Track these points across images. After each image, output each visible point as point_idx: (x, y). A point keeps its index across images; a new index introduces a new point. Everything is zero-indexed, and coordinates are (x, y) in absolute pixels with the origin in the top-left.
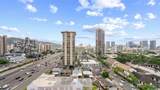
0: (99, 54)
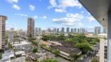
0: (31, 36)
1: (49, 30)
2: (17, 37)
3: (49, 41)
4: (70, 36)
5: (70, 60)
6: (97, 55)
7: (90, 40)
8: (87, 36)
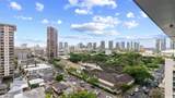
1: (81, 46)
2: (32, 58)
3: (81, 63)
4: (115, 55)
5: (115, 94)
6: (160, 86)
7: (148, 61)
8: (144, 55)
